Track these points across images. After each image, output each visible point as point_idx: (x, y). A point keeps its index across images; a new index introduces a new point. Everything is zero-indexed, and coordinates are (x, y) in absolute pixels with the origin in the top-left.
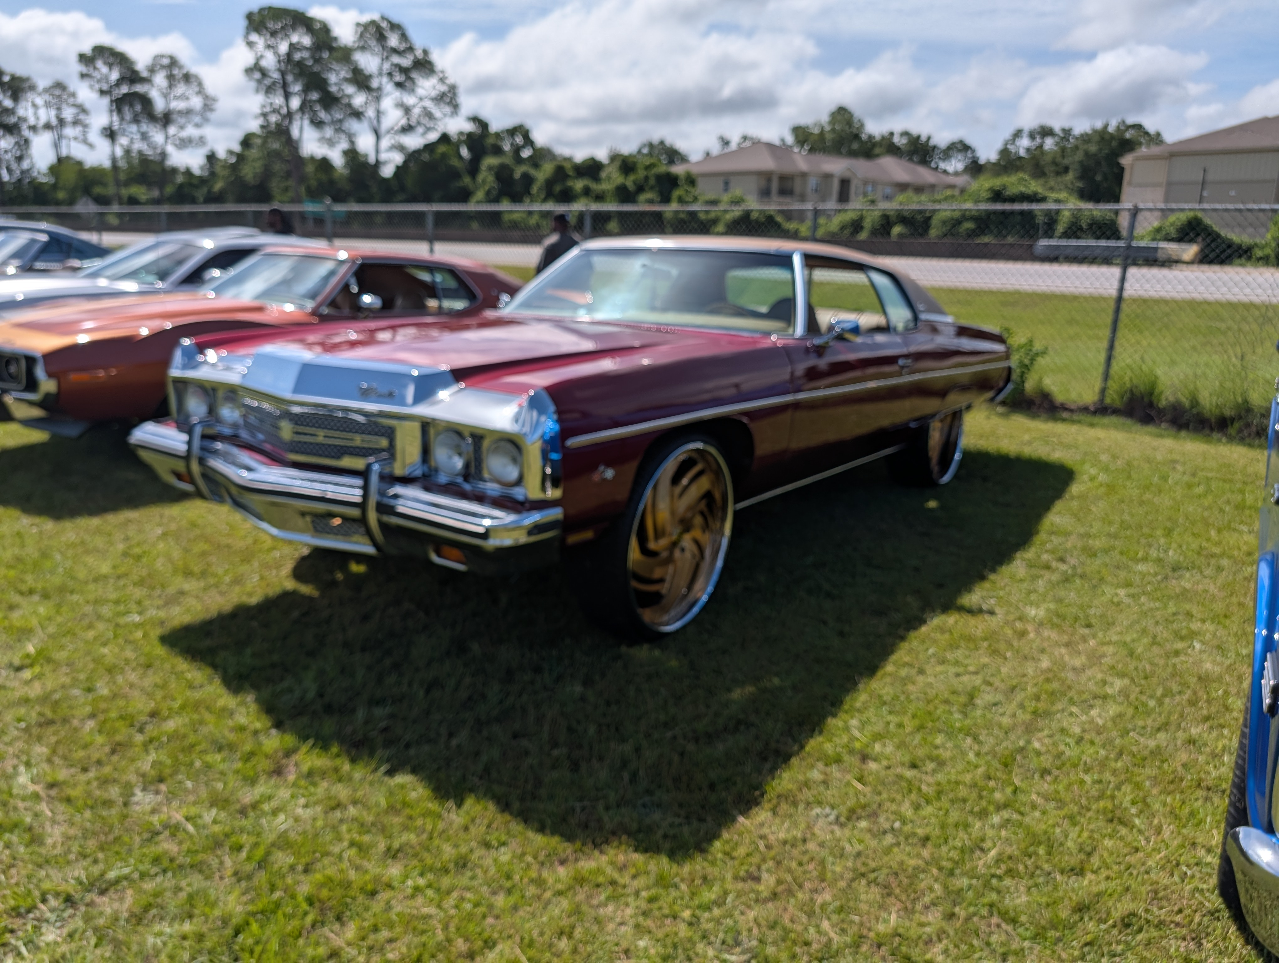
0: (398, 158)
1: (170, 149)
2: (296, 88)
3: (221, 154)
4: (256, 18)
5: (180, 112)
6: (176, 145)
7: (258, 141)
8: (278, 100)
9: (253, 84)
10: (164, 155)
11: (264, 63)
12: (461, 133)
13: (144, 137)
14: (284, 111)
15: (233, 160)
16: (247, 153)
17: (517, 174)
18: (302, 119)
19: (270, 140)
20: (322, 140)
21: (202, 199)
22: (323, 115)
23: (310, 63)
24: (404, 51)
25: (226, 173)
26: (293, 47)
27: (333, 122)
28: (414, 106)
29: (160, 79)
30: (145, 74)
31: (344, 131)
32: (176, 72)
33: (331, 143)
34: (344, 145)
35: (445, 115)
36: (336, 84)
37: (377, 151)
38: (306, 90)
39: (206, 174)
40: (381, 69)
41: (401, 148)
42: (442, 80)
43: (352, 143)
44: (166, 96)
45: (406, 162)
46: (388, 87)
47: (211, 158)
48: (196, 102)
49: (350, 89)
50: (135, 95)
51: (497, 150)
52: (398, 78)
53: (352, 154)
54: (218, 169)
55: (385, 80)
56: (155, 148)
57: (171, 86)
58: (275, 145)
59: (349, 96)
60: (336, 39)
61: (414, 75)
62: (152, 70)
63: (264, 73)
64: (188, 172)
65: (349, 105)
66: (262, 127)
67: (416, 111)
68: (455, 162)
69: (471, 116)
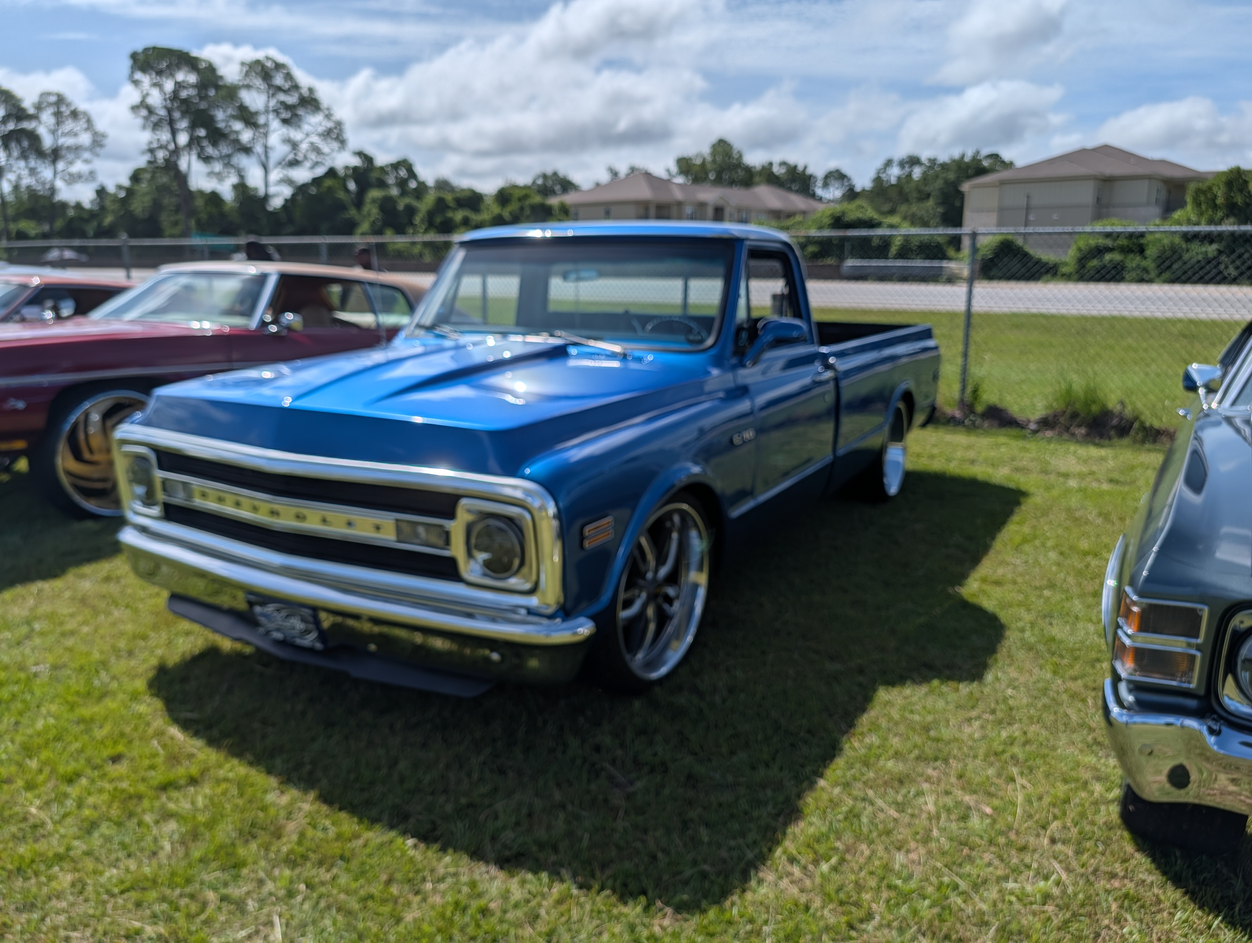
0: (287, 192)
1: (59, 184)
2: (183, 124)
3: (111, 189)
4: (141, 57)
5: (69, 148)
6: (65, 181)
7: (147, 176)
8: (165, 136)
9: (139, 121)
10: (53, 191)
11: (150, 101)
12: (347, 168)
13: (33, 172)
14: (172, 146)
15: (122, 194)
16: (136, 188)
17: (401, 206)
18: (189, 154)
19: (158, 175)
20: (211, 174)
21: (91, 233)
22: (210, 150)
23: (196, 100)
24: (289, 90)
25: (115, 207)
26: (179, 86)
27: (221, 158)
28: (301, 142)
29: (47, 117)
30: (31, 111)
31: (232, 166)
32: (63, 109)
33: (219, 176)
34: (233, 179)
35: (333, 150)
36: (223, 121)
37: (267, 185)
38: (193, 127)
39: (96, 208)
40: (267, 107)
41: (289, 181)
42: (328, 116)
43: (242, 177)
44: (53, 132)
45: (294, 195)
46: (275, 124)
47: (101, 192)
48: (85, 139)
49: (238, 126)
50: (23, 131)
51: (382, 184)
52: (286, 115)
53: (241, 188)
54: (108, 203)
55: (271, 116)
56: (44, 183)
57: (58, 123)
58: (164, 179)
59: (237, 133)
60: (221, 78)
61: (301, 112)
62: (39, 107)
63: (150, 110)
64: (78, 206)
65: (237, 141)
66: (150, 162)
67: (304, 146)
68: (341, 195)
69: (357, 151)
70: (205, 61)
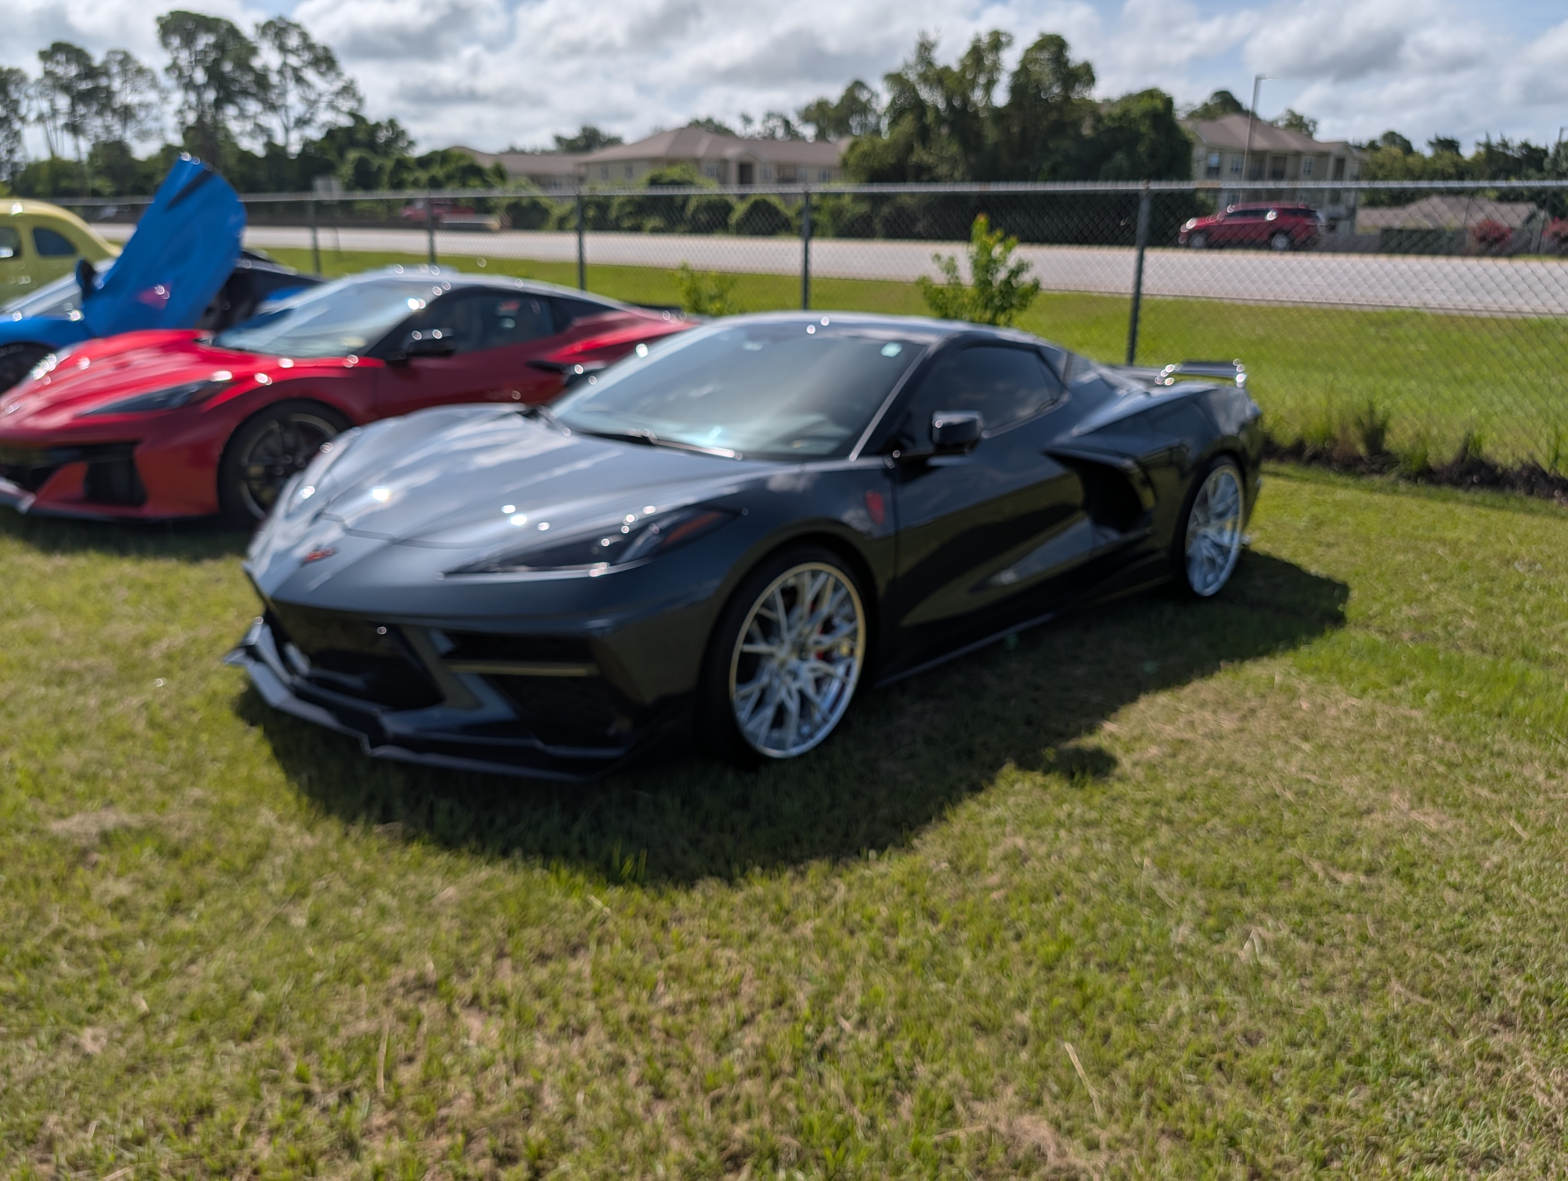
0: (299, 149)
1: (131, 141)
4: (169, 22)
6: (136, 137)
9: (174, 82)
11: (179, 63)
13: (108, 128)
24: (305, 48)
29: (117, 72)
30: (102, 69)
32: (129, 66)
33: (253, 136)
34: (263, 138)
37: (286, 142)
41: (301, 139)
42: (342, 77)
43: (269, 135)
50: (98, 88)
51: (369, 143)
56: (117, 140)
57: (126, 81)
62: (108, 64)
63: (180, 72)
70: (227, 22)
